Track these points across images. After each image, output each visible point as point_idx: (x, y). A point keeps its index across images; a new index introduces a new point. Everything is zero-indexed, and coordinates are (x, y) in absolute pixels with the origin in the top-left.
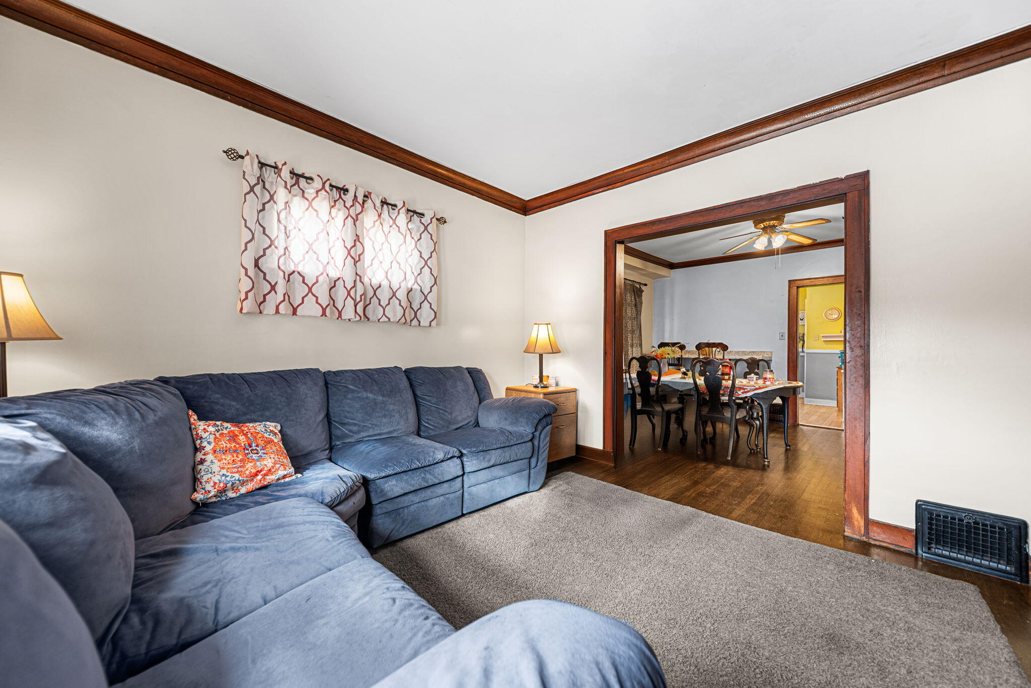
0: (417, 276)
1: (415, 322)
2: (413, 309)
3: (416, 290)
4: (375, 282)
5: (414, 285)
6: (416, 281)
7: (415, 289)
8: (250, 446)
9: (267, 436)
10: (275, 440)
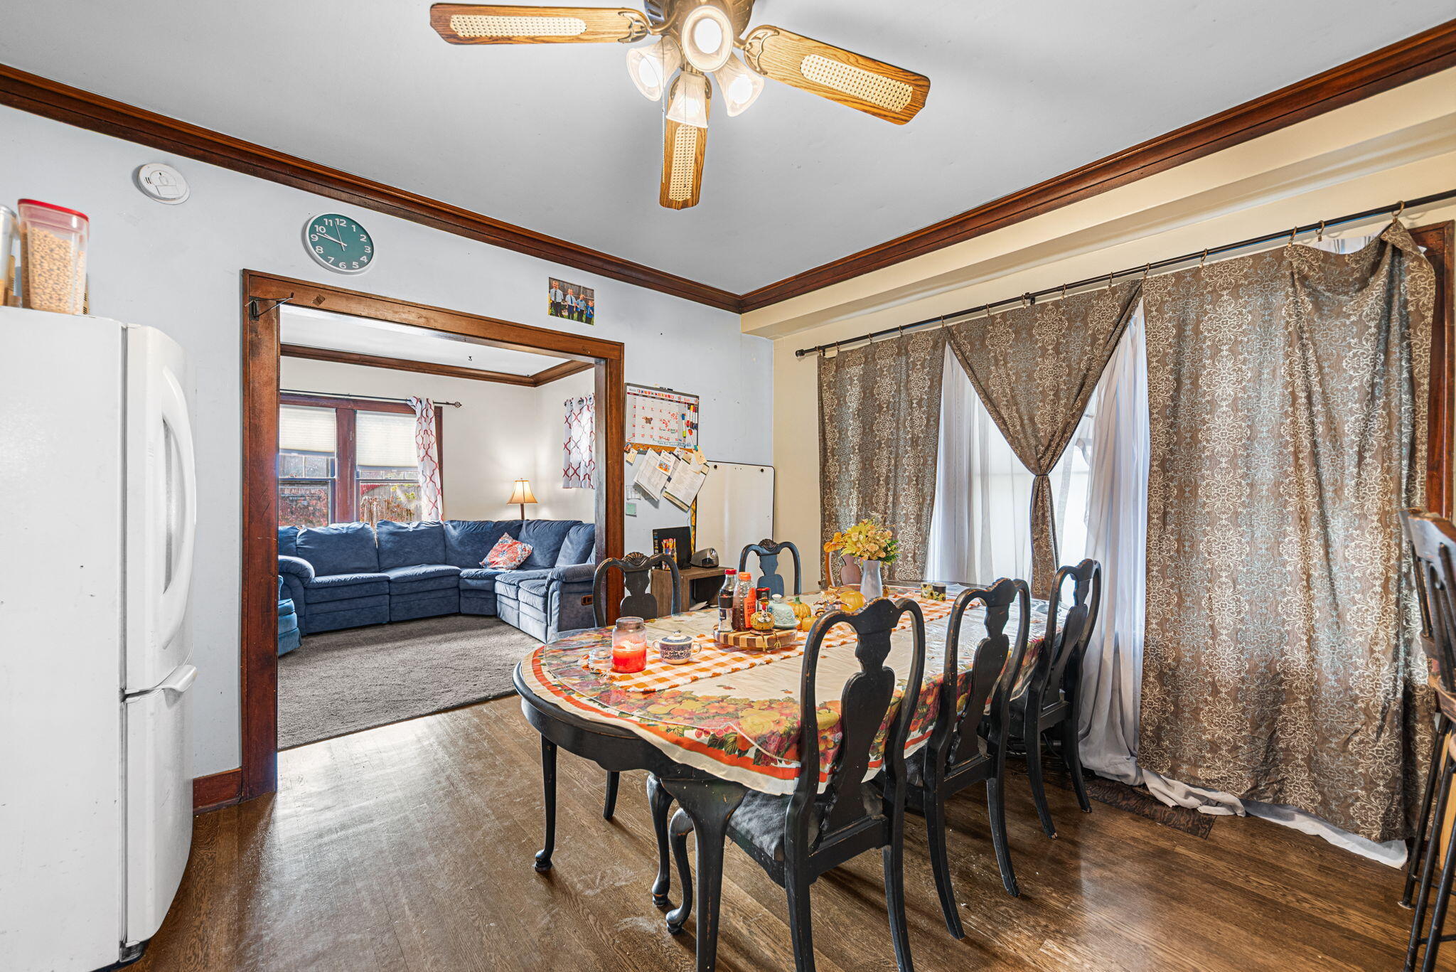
8: (503, 551)
9: (518, 550)
10: (519, 553)
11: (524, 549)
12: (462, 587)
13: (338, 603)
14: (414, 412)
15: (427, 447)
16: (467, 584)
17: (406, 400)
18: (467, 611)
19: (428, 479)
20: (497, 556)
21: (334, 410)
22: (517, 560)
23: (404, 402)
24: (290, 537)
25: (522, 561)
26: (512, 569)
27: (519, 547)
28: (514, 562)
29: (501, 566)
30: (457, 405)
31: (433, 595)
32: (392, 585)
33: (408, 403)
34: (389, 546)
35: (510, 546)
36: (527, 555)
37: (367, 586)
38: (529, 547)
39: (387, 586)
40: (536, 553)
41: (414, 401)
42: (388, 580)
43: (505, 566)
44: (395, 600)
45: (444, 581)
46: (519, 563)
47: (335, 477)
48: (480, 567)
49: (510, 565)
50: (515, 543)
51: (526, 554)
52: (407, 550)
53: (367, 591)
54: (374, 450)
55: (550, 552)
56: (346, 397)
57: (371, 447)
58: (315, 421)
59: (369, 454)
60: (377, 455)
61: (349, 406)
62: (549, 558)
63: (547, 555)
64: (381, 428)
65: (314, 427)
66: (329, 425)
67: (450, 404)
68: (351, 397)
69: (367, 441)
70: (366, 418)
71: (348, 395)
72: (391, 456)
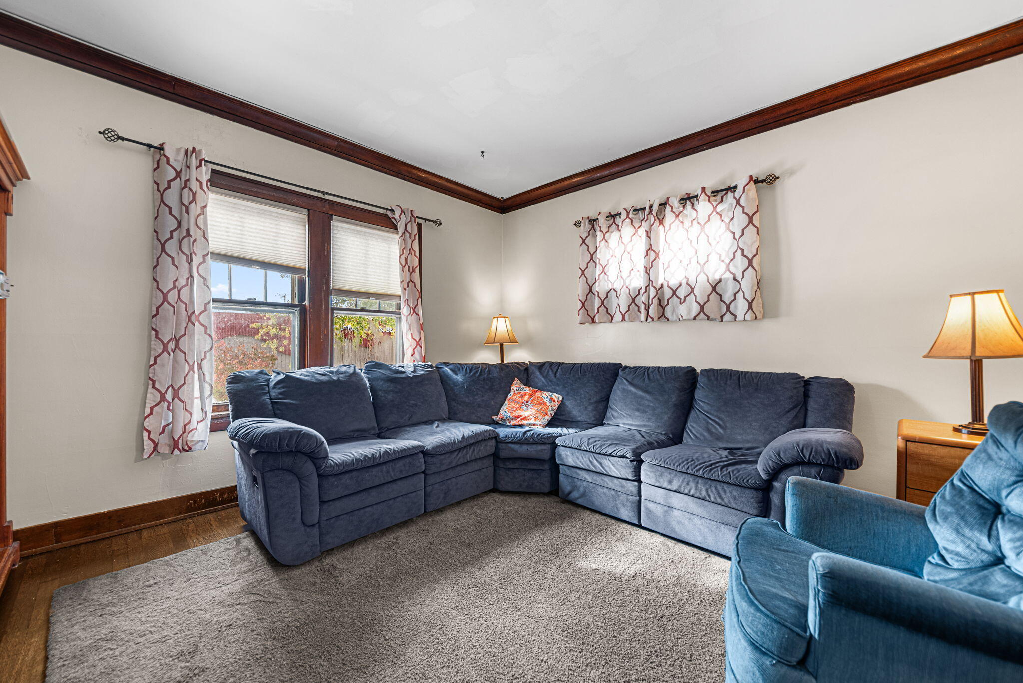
0: (730, 263)
1: (728, 317)
2: (724, 302)
3: (727, 280)
4: (674, 283)
5: (725, 273)
6: (728, 269)
7: (725, 279)
8: (527, 402)
9: (545, 400)
10: (548, 404)
11: (552, 400)
12: (503, 454)
14: (395, 227)
16: (513, 450)
17: (387, 209)
18: (509, 488)
21: (305, 210)
22: (549, 413)
23: (382, 211)
24: (261, 387)
27: (545, 398)
29: (532, 421)
30: (438, 223)
31: (470, 468)
32: (429, 460)
33: (389, 213)
34: (389, 397)
36: (557, 407)
37: (400, 464)
38: (557, 397)
39: (422, 460)
40: (568, 403)
41: (398, 212)
42: (423, 452)
44: (431, 480)
46: (550, 418)
47: (306, 303)
48: (496, 423)
50: (536, 392)
51: (555, 406)
53: (401, 471)
54: (350, 270)
55: (592, 403)
56: (321, 195)
57: (347, 267)
58: (282, 224)
59: (345, 275)
60: (353, 277)
61: (324, 209)
62: (593, 410)
63: (589, 407)
64: (358, 243)
65: (281, 232)
66: (299, 231)
67: (430, 221)
68: (327, 197)
69: (342, 257)
70: (342, 228)
71: (324, 193)
72: (369, 279)
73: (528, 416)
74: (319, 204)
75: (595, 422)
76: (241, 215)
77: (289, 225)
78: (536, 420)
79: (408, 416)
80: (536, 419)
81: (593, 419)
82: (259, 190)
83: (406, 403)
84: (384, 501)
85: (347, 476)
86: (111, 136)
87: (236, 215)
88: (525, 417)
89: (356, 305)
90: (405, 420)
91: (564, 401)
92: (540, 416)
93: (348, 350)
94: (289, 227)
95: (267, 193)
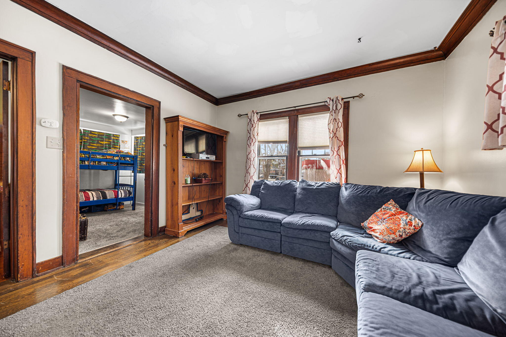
8: (384, 219)
9: (401, 222)
10: (402, 226)
11: (411, 224)
12: (331, 245)
13: (253, 230)
14: (329, 109)
15: (335, 131)
16: (335, 244)
17: (325, 102)
19: (335, 153)
20: (376, 223)
21: (288, 117)
22: (398, 234)
23: (323, 104)
25: (404, 236)
26: (389, 244)
27: (403, 219)
28: (393, 236)
29: (377, 235)
30: (361, 96)
35: (393, 215)
36: (412, 231)
38: (416, 222)
40: (426, 232)
41: (329, 101)
42: (280, 223)
43: (381, 237)
45: (318, 234)
46: (398, 238)
48: (360, 228)
49: (386, 237)
50: (400, 213)
51: (410, 230)
52: (309, 201)
54: (307, 137)
55: (450, 239)
56: (294, 108)
57: (305, 136)
58: (280, 125)
59: (304, 140)
60: (308, 140)
61: (295, 114)
62: (449, 247)
63: (444, 241)
64: (310, 124)
65: (280, 128)
66: (286, 126)
67: (355, 97)
68: (297, 108)
69: (303, 132)
70: (303, 119)
71: (295, 107)
72: (316, 140)
73: (376, 230)
74: (293, 112)
75: (447, 260)
76: (268, 126)
77: (282, 125)
78: (380, 235)
79: (305, 208)
80: (381, 233)
81: (446, 256)
82: (273, 116)
83: (306, 201)
84: (261, 237)
85: (246, 220)
86: (240, 116)
87: (267, 127)
88: (374, 230)
89: (312, 153)
90: (304, 209)
91: (423, 228)
92: (385, 233)
93: (310, 174)
94: (282, 126)
95: (275, 116)
